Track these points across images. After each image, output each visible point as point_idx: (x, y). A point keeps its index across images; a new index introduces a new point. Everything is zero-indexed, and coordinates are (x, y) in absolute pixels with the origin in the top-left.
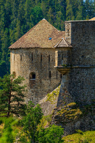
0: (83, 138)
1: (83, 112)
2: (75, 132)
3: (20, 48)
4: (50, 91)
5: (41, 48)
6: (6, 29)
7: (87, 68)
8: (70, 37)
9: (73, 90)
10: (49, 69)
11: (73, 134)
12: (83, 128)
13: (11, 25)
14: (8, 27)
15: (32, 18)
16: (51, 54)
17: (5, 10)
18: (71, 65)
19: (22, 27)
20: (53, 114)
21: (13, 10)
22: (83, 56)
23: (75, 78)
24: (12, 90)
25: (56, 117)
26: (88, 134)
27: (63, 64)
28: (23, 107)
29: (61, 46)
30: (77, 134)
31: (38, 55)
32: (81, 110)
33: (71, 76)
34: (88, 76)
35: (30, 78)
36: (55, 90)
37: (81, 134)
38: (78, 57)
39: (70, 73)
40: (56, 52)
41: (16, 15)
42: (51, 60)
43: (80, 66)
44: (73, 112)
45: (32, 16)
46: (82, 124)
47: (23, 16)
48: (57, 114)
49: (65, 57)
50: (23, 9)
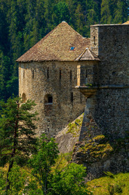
0: (114, 183)
1: (114, 148)
2: (104, 175)
3: (32, 61)
4: (72, 119)
5: (60, 62)
6: (20, 33)
7: (119, 89)
8: (96, 47)
9: (101, 119)
10: (71, 90)
11: (100, 177)
12: (114, 170)
13: (26, 28)
14: (22, 31)
15: (55, 19)
16: (73, 70)
17: (17, 7)
18: (98, 85)
19: (41, 30)
20: (74, 150)
21: (29, 8)
22: (113, 73)
23: (104, 102)
24: (19, 118)
25: (79, 155)
26: (120, 178)
27: (87, 83)
28: (34, 141)
29: (85, 59)
30: (106, 178)
31: (56, 71)
32: (111, 145)
33: (98, 99)
34: (121, 99)
35: (45, 102)
36: (79, 118)
37: (112, 177)
38: (107, 73)
39: (96, 96)
40: (79, 67)
41: (32, 15)
42: (73, 77)
43: (110, 86)
44: (101, 148)
45: (54, 15)
46: (112, 164)
47: (42, 16)
48: (79, 150)
49: (90, 73)
50: (42, 6)
